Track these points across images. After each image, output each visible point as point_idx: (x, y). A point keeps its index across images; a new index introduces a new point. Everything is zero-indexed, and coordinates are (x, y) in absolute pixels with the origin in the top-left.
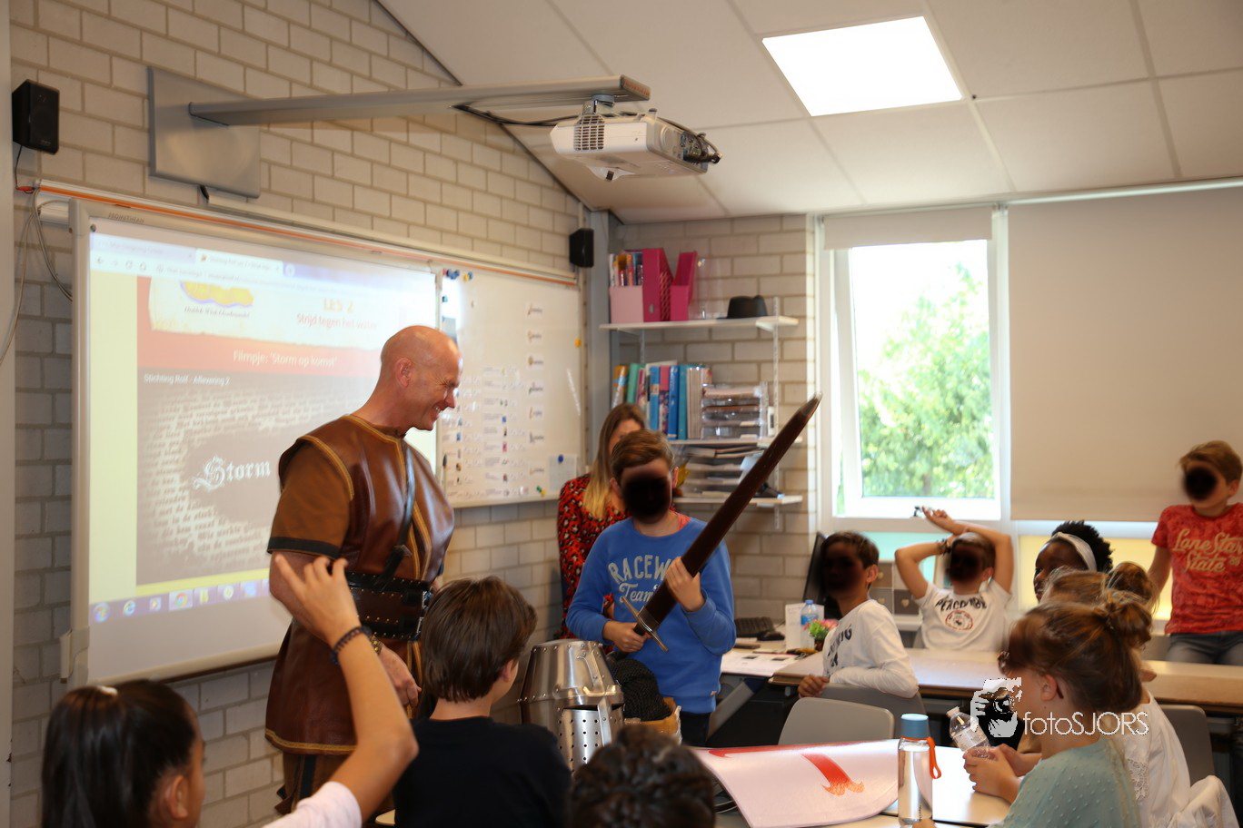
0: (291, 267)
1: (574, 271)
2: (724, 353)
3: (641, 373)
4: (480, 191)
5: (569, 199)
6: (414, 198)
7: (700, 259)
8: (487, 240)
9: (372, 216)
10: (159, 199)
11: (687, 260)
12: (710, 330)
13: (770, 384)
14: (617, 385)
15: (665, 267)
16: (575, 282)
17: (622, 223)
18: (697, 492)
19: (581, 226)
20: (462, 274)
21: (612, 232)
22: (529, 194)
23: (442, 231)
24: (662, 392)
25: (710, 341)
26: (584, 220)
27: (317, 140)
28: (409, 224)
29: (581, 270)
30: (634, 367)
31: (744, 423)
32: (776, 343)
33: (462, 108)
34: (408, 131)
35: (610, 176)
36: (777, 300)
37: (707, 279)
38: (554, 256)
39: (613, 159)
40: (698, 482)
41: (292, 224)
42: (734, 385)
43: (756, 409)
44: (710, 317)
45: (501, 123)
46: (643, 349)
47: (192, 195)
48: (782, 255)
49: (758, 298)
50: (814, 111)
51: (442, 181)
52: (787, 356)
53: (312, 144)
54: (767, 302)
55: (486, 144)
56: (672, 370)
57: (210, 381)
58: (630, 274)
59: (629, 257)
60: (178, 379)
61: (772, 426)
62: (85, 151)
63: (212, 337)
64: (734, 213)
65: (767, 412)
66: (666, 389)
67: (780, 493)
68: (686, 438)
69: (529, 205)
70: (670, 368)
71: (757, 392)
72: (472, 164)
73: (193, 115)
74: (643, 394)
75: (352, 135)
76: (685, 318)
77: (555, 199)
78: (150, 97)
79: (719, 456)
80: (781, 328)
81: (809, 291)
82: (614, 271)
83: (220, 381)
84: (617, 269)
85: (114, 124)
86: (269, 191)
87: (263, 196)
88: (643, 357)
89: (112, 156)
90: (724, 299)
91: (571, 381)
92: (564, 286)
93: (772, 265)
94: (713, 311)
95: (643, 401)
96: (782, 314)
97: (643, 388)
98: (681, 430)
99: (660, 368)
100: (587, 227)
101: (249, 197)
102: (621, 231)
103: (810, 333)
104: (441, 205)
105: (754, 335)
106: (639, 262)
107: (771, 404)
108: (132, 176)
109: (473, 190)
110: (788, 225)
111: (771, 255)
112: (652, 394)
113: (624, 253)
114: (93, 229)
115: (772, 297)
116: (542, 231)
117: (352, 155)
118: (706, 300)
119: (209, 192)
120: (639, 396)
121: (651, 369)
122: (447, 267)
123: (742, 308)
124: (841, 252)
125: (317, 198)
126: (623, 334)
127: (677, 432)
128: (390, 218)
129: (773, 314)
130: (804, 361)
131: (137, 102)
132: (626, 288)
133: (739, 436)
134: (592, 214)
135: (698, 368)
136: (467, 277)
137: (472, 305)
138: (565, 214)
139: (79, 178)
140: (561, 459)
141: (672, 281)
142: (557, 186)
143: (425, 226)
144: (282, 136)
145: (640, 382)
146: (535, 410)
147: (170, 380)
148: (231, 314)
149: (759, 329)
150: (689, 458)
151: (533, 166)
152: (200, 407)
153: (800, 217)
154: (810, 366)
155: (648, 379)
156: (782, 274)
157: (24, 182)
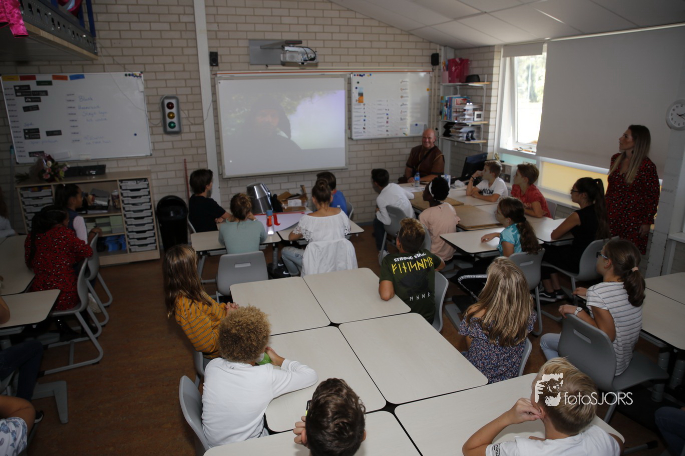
1: (432, 67)
5: (432, 43)
16: (431, 70)
19: (434, 52)
20: (366, 74)
26: (435, 50)
29: (436, 67)
32: (485, 90)
36: (486, 75)
47: (264, 67)
48: (488, 60)
52: (487, 95)
54: (482, 76)
58: (446, 67)
62: (223, 63)
69: (410, 49)
73: (261, 49)
78: (249, 47)
80: (486, 85)
81: (494, 72)
89: (239, 62)
96: (487, 80)
97: (445, 104)
99: (450, 98)
100: (436, 52)
103: (493, 87)
106: (449, 63)
116: (416, 56)
119: (268, 66)
124: (512, 58)
128: (340, 62)
131: (246, 48)
132: (445, 72)
136: (369, 75)
138: (428, 49)
140: (417, 125)
146: (403, 111)
153: (492, 46)
154: (492, 98)
157: (213, 73)
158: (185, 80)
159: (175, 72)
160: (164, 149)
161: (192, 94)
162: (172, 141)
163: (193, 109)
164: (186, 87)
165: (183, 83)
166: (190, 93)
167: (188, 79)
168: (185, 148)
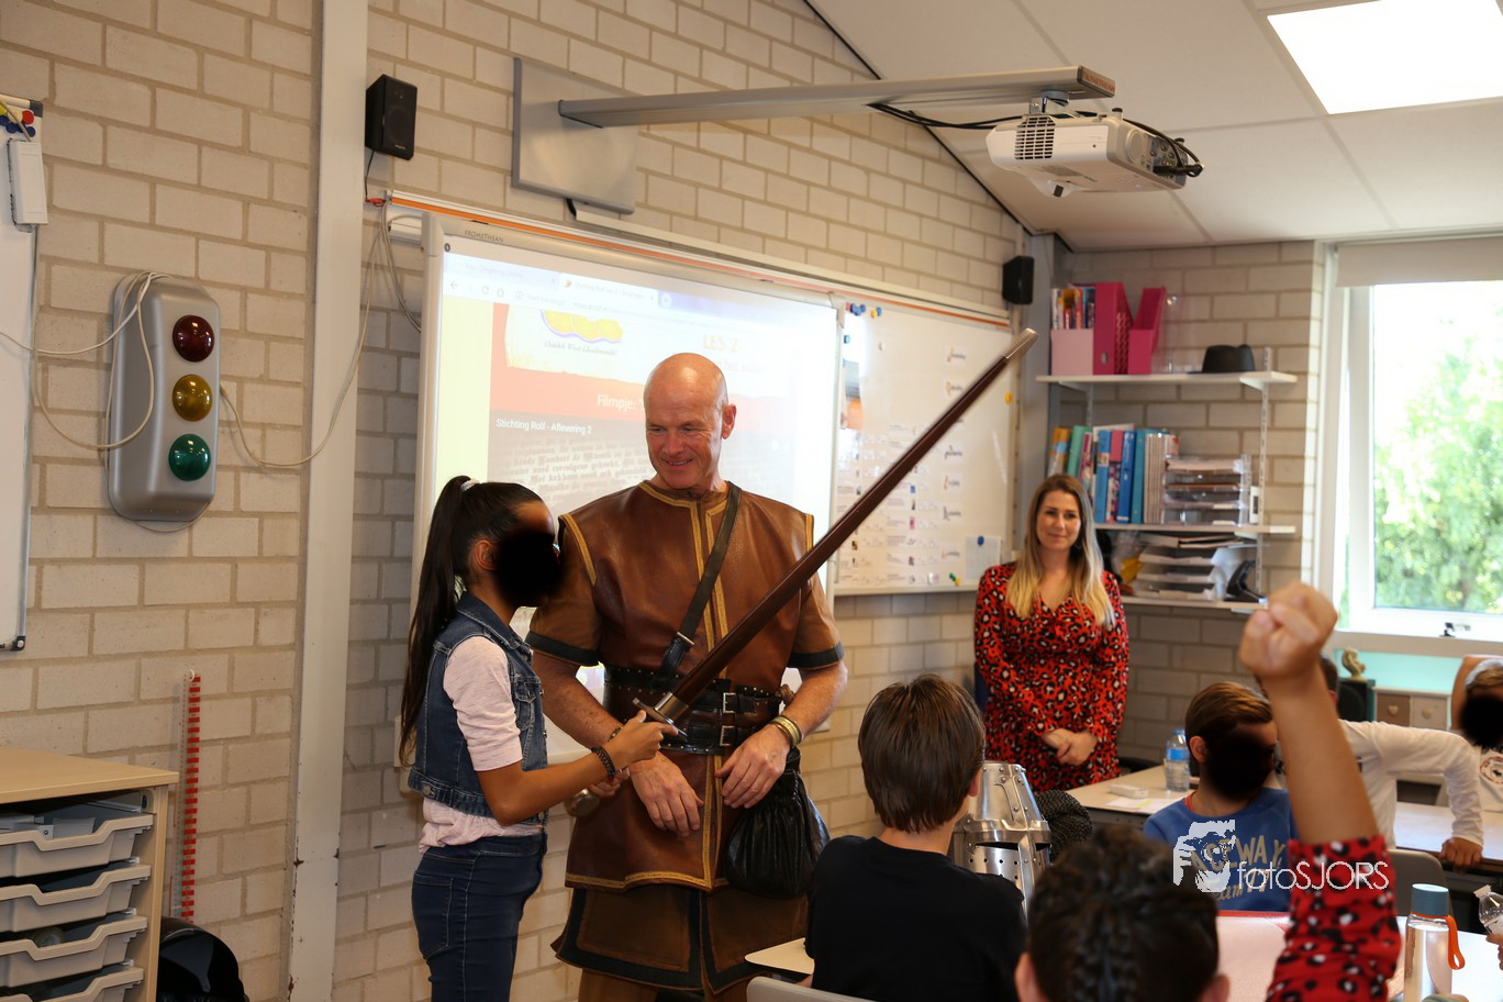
0: (667, 296)
1: (1007, 309)
2: (1195, 417)
3: (1087, 437)
4: (895, 208)
5: (1006, 218)
6: (816, 216)
7: (1170, 296)
8: (902, 268)
9: (764, 236)
10: (521, 214)
11: (1153, 298)
12: (1179, 386)
13: (1255, 457)
14: (1055, 453)
15: (1123, 307)
16: (1008, 322)
17: (1070, 250)
18: (1153, 591)
19: (1019, 252)
20: (869, 309)
21: (1058, 262)
22: (956, 212)
23: (846, 256)
24: (1112, 463)
25: (1179, 401)
26: (1024, 245)
27: (702, 146)
28: (807, 247)
29: (1018, 309)
30: (1078, 431)
31: (1217, 506)
32: (1265, 406)
33: (876, 106)
34: (812, 135)
35: (1058, 191)
36: (1269, 351)
37: (1177, 322)
38: (983, 289)
39: (1064, 171)
40: (1155, 578)
41: (671, 245)
42: (1206, 457)
43: (1235, 488)
44: (1179, 371)
45: (926, 124)
46: (1090, 408)
47: (558, 208)
48: (1278, 293)
49: (1244, 347)
50: (1332, 107)
51: (849, 195)
52: (1278, 424)
53: (699, 150)
54: (1256, 353)
55: (906, 151)
56: (1126, 436)
57: (569, 429)
58: (1078, 314)
59: (1077, 293)
60: (534, 425)
61: (1256, 511)
62: (441, 156)
63: (575, 376)
64: (1218, 238)
65: (1249, 493)
66: (1118, 459)
67: (1262, 597)
68: (1142, 522)
69: (955, 226)
70: (1124, 433)
71: (1238, 467)
72: (887, 175)
73: (562, 115)
74: (1088, 465)
75: (745, 139)
76: (1148, 372)
77: (989, 219)
78: (516, 94)
79: (1183, 546)
80: (1272, 386)
81: (1314, 339)
82: (1058, 310)
83: (581, 430)
84: (1061, 307)
85: (475, 124)
86: (646, 206)
87: (637, 211)
88: (1090, 419)
89: (472, 163)
90: (1199, 348)
91: (996, 445)
92: (994, 326)
93: (1265, 305)
94: (1185, 363)
95: (1088, 473)
96: (1275, 369)
97: (1088, 457)
98: (1136, 512)
99: (1111, 433)
100: (1027, 254)
101: (621, 212)
102: (1069, 259)
103: (1312, 394)
104: (848, 225)
105: (1236, 395)
106: (1091, 299)
107: (1255, 483)
108: (492, 186)
109: (886, 206)
110: (1289, 255)
111: (1263, 292)
112: (1099, 465)
113: (1071, 287)
114: (447, 248)
115: (1263, 347)
116: (969, 257)
117: (744, 163)
118: (1174, 349)
119: (576, 205)
120: (1083, 467)
121: (1100, 433)
122: (851, 300)
123: (1221, 359)
124: (1359, 289)
125: (701, 215)
126: (1064, 388)
127: (1130, 515)
128: (785, 240)
129: (1263, 369)
130: (1302, 429)
131: (503, 98)
132: (1072, 331)
133: (1210, 522)
134: (1034, 239)
135: (1160, 435)
136: (876, 313)
137: (880, 348)
138: (1000, 238)
139: (434, 188)
140: (981, 541)
141: (1131, 323)
142: (991, 202)
143: (827, 250)
144: (663, 140)
145: (1085, 450)
146: (950, 479)
147: (526, 426)
148: (597, 351)
149: (1243, 385)
150: (1144, 547)
151: (963, 177)
152: (558, 459)
153: (1306, 244)
154: (1310, 437)
155: (1095, 446)
156: (1277, 318)
157: (375, 193)
158: (247, 201)
159: (200, 143)
160: (92, 611)
161: (266, 291)
162: (141, 562)
163: (263, 380)
164: (244, 243)
165: (228, 219)
166: (261, 284)
167: (260, 202)
168: (200, 607)
